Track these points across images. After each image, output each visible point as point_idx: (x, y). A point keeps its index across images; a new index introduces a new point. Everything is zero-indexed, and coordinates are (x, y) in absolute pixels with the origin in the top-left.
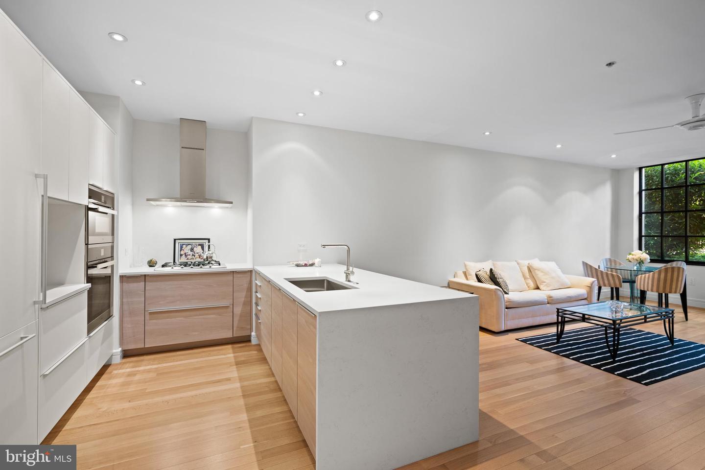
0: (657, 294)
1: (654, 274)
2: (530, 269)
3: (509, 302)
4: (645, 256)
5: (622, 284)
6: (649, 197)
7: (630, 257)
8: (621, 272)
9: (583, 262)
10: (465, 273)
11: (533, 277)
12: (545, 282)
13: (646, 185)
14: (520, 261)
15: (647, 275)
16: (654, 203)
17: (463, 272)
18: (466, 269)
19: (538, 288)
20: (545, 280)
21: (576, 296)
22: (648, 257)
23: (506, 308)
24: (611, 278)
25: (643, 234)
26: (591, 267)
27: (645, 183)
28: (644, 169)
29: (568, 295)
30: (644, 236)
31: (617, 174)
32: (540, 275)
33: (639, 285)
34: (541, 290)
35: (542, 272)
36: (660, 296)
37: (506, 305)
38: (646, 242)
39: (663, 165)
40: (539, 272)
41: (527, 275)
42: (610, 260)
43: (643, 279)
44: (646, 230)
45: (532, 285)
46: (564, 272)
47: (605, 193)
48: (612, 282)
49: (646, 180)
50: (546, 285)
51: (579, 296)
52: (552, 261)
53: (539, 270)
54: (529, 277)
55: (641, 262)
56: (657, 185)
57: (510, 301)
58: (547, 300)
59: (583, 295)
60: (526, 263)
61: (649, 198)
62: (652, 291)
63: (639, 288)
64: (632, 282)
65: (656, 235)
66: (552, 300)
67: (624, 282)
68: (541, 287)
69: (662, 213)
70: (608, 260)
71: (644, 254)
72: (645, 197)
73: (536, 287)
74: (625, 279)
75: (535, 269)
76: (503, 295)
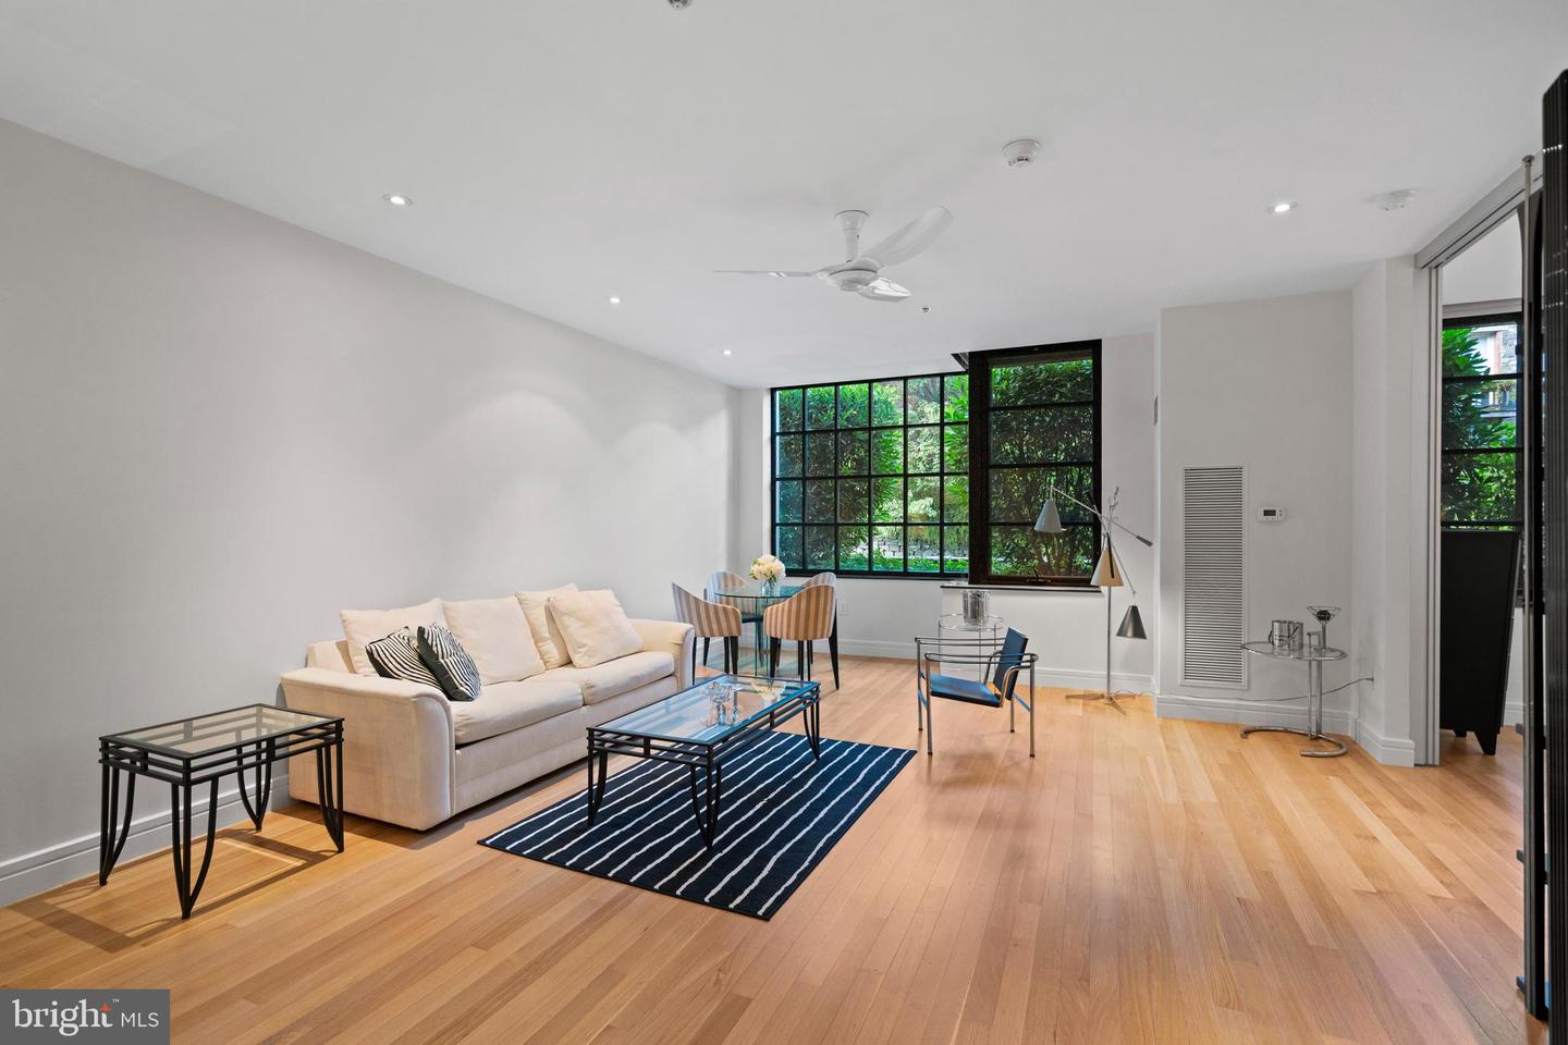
0: (796, 642)
1: (790, 602)
2: (551, 615)
3: (466, 726)
4: (779, 566)
5: (743, 625)
6: (785, 446)
7: (755, 568)
8: (742, 602)
9: (674, 585)
10: (344, 648)
11: (558, 636)
12: (584, 646)
13: (783, 425)
14: (526, 594)
15: (781, 605)
16: (793, 461)
17: (338, 644)
18: (347, 633)
19: (569, 662)
20: (585, 641)
21: (650, 674)
22: (782, 567)
23: (458, 747)
24: (722, 618)
25: (778, 521)
26: (687, 594)
27: (781, 421)
28: (778, 393)
29: (633, 674)
30: (778, 525)
31: (737, 396)
32: (572, 627)
33: (769, 630)
34: (575, 667)
35: (579, 619)
36: (801, 644)
37: (456, 738)
38: (782, 535)
39: (805, 387)
40: (572, 619)
41: (545, 631)
42: (725, 574)
43: (774, 610)
44: (782, 513)
45: (555, 655)
46: (629, 615)
47: (717, 432)
48: (724, 625)
49: (781, 416)
50: (586, 654)
51: (658, 670)
52: (606, 588)
53: (571, 614)
54: (547, 635)
55: (772, 579)
56: (798, 426)
57: (469, 724)
58: (581, 697)
59: (667, 666)
60: (540, 597)
61: (787, 452)
62: (788, 638)
63: (768, 634)
64: (759, 620)
65: (796, 521)
66: (594, 694)
67: (743, 622)
68: (576, 659)
69: (804, 479)
70: (721, 576)
71: (777, 561)
72: (781, 449)
73: (565, 660)
74: (749, 613)
75: (563, 614)
76: (447, 710)
